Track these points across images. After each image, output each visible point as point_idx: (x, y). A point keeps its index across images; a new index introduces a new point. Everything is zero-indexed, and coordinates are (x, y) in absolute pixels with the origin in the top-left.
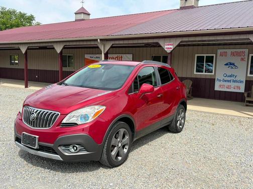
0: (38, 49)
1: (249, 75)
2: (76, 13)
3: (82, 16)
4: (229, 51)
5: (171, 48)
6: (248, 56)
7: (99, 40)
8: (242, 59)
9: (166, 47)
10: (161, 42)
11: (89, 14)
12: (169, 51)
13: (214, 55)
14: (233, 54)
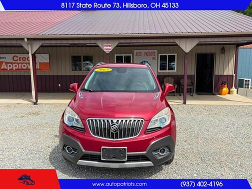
1: (159, 71)
4: (143, 51)
5: (110, 49)
6: (158, 55)
7: (26, 39)
8: (154, 58)
9: (105, 48)
10: (99, 43)
12: (108, 52)
13: (131, 55)
14: (146, 54)
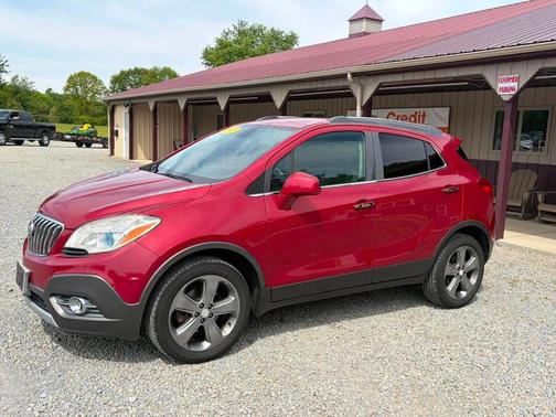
0: (255, 101)
2: (351, 21)
3: (363, 26)
5: (512, 89)
9: (500, 85)
10: (489, 74)
11: (381, 21)
12: (506, 96)
